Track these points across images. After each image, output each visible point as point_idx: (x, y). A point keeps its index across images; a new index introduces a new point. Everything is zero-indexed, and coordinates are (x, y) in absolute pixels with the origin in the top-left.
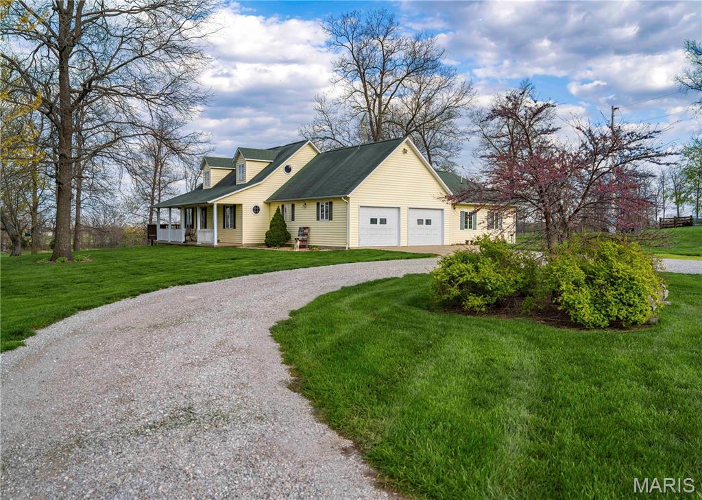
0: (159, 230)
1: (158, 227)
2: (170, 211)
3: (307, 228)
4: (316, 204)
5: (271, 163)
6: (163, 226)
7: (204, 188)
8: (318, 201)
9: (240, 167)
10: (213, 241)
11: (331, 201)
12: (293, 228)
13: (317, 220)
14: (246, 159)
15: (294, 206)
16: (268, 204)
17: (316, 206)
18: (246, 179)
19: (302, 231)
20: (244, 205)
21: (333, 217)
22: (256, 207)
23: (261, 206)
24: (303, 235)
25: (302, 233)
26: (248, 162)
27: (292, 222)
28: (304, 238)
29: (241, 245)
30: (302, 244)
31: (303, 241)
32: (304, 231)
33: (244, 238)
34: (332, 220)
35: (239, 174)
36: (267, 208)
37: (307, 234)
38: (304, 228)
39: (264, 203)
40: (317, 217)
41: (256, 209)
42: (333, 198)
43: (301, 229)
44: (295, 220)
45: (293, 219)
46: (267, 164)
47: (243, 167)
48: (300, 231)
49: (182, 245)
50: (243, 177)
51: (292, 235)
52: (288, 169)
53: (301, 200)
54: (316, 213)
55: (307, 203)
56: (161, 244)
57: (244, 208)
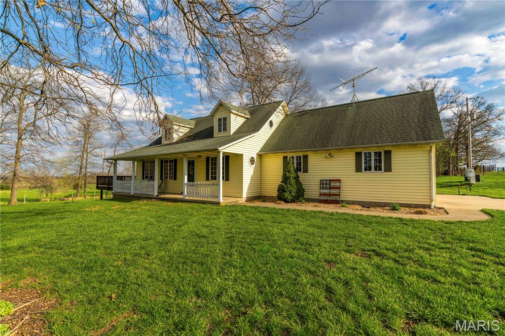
0: (116, 182)
1: (115, 179)
3: (339, 181)
4: (354, 153)
5: (247, 118)
7: (164, 142)
8: (359, 150)
9: (220, 120)
11: (387, 149)
12: (311, 181)
13: (356, 172)
14: (232, 111)
15: (306, 157)
16: (260, 156)
17: (354, 156)
18: (230, 131)
19: (326, 184)
20: (244, 156)
21: (392, 168)
22: (252, 158)
23: (255, 158)
24: (330, 188)
25: (328, 186)
26: (232, 115)
27: (304, 174)
28: (333, 191)
29: (242, 199)
30: (329, 199)
31: (330, 195)
32: (330, 184)
33: (244, 192)
34: (391, 171)
35: (219, 127)
36: (259, 160)
37: (339, 188)
38: (330, 180)
39: (257, 154)
40: (355, 169)
41: (252, 161)
42: (393, 146)
43: (325, 182)
44: (309, 172)
45: (306, 171)
46: (245, 120)
47: (225, 119)
48: (323, 184)
49: (155, 199)
50: (225, 130)
51: (305, 188)
52: (271, 124)
53: (325, 150)
54: (355, 163)
55: (333, 153)
56: (119, 196)
57: (244, 158)
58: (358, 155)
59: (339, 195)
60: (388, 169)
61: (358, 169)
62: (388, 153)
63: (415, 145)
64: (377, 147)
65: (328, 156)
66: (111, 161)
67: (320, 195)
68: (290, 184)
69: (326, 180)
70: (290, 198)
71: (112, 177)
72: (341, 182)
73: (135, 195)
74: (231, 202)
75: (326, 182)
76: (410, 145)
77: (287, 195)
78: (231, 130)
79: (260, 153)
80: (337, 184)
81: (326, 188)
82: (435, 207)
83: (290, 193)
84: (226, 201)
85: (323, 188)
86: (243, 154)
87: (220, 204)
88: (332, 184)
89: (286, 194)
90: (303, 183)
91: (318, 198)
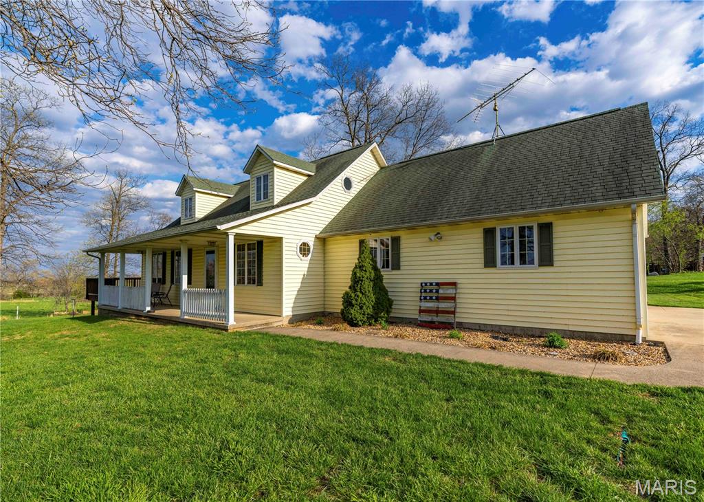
0: (102, 288)
1: (101, 284)
2: (123, 258)
4: (478, 231)
5: (309, 176)
6: (111, 282)
7: (184, 222)
8: (489, 225)
9: (259, 179)
10: (226, 318)
11: (545, 219)
12: (406, 285)
13: (485, 267)
14: (275, 162)
15: (396, 240)
16: (322, 240)
17: (481, 235)
18: (273, 199)
19: (431, 290)
20: (284, 240)
21: (555, 258)
22: (304, 244)
23: (311, 244)
24: (438, 299)
25: (434, 295)
26: (276, 170)
27: (394, 272)
28: (443, 305)
29: (280, 319)
30: (435, 319)
31: (437, 312)
32: (437, 291)
33: (284, 305)
34: (552, 265)
35: (257, 192)
36: (320, 247)
37: (454, 299)
38: (437, 284)
39: (317, 237)
40: (482, 261)
41: (304, 249)
42: (556, 213)
43: (429, 287)
44: (402, 268)
45: (397, 267)
46: (305, 178)
47: (266, 177)
48: (425, 291)
49: (145, 317)
50: (266, 196)
51: (393, 298)
52: (348, 184)
53: (429, 226)
54: (482, 251)
55: (444, 231)
56: (105, 312)
57: (284, 244)
58: (489, 234)
59: (454, 313)
60: (547, 259)
61: (490, 262)
62: (546, 229)
63: (601, 210)
64: (525, 216)
65: (433, 238)
66: (96, 254)
67: (421, 311)
68: (361, 292)
69: (431, 284)
70: (360, 317)
71: (97, 280)
72: (459, 286)
73: (123, 311)
74: (256, 326)
75: (431, 287)
76: (590, 210)
77: (354, 312)
78: (276, 197)
79: (322, 235)
80: (450, 291)
81: (431, 298)
82: (644, 340)
83: (361, 308)
84: (242, 324)
85: (425, 298)
86: (282, 238)
87: (226, 330)
88: (441, 291)
89: (352, 311)
90: (389, 290)
91: (417, 317)
